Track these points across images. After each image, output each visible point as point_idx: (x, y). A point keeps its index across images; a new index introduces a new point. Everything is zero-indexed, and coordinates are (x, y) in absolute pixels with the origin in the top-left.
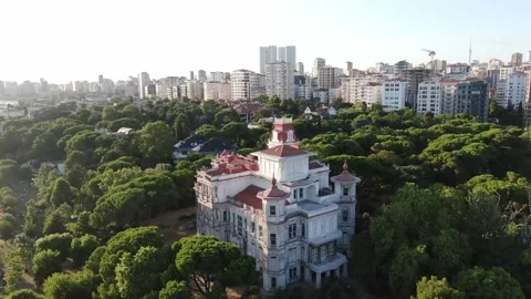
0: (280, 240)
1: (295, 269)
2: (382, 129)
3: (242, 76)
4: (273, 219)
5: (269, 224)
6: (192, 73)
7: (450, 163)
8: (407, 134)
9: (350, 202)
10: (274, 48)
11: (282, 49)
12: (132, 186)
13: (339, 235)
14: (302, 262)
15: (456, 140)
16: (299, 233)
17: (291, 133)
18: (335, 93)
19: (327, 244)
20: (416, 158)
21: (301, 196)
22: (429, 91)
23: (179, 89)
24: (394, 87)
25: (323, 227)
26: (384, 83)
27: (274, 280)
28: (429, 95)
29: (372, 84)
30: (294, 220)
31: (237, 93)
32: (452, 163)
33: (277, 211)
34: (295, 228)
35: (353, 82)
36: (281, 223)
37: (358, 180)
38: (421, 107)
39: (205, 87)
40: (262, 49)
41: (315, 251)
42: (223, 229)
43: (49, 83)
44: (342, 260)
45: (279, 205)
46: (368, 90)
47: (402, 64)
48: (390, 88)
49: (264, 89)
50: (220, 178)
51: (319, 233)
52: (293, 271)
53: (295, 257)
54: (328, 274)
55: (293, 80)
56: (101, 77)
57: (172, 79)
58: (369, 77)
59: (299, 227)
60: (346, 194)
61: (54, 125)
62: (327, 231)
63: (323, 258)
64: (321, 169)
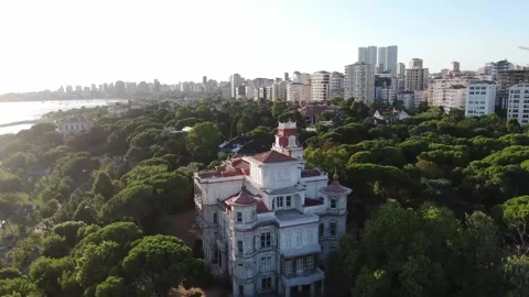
0: (247, 247)
1: (269, 279)
2: (441, 137)
3: (322, 78)
4: (240, 226)
5: (236, 230)
6: (287, 75)
7: (495, 179)
8: (470, 144)
9: (337, 215)
10: (374, 48)
11: (383, 50)
12: (146, 183)
13: (318, 248)
14: (276, 273)
15: (518, 153)
16: (273, 243)
17: (292, 138)
18: (421, 95)
19: (304, 257)
20: (460, 171)
21: (288, 204)
22: (522, 95)
23: (265, 90)
24: (480, 91)
25: (299, 239)
26: (468, 86)
27: (241, 288)
28: (522, 100)
29: (456, 87)
30: (268, 229)
31: (316, 95)
32: (498, 179)
33: (243, 217)
34: (269, 237)
35: (438, 85)
36: (248, 230)
37: (349, 191)
38: (512, 113)
39: (288, 88)
40: (361, 49)
41: (289, 263)
42: (213, 231)
43: (162, 83)
44: (320, 275)
45: (247, 212)
46: (450, 93)
47: (503, 64)
48: (475, 91)
49: (343, 90)
50: (210, 180)
51: (294, 244)
52: (266, 282)
53: (269, 267)
54: (300, 289)
55: (373, 82)
56: (205, 78)
57: (260, 81)
58: (456, 79)
59: (273, 235)
60: (333, 206)
61: (131, 122)
62: (305, 243)
63: (299, 271)
64: (318, 178)
